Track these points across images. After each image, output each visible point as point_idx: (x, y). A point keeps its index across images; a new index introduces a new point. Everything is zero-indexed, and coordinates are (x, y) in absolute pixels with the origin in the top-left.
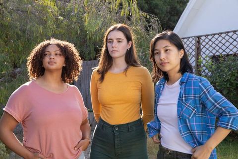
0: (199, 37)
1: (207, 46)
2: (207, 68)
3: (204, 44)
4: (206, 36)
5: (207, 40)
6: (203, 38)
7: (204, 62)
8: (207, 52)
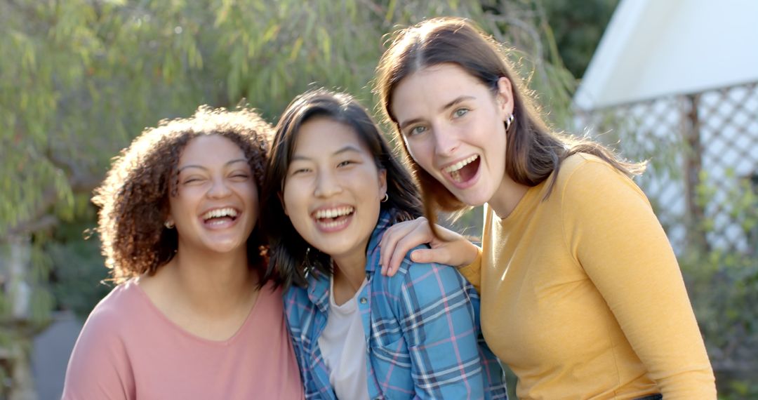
0: (693, 98)
1: (729, 132)
2: (733, 219)
3: (715, 122)
4: (724, 91)
5: (726, 109)
6: (711, 99)
7: (721, 197)
8: (730, 157)
